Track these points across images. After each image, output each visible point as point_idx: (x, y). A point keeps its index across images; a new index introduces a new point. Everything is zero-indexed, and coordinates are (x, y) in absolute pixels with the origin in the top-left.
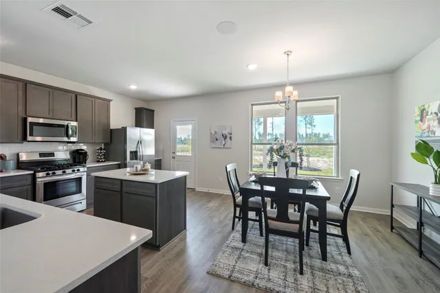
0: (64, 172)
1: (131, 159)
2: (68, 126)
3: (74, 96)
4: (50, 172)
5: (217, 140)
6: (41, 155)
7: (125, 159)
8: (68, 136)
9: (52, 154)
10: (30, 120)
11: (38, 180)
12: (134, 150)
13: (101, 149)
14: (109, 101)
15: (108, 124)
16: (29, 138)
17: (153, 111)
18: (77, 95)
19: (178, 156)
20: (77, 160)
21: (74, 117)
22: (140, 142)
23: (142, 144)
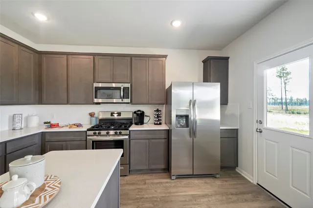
0: (108, 133)
3: (129, 59)
4: (97, 132)
8: (121, 98)
10: (95, 85)
11: (88, 137)
13: (158, 110)
15: (164, 84)
16: (95, 100)
18: (132, 57)
19: (267, 129)
21: (128, 80)
23: (196, 106)
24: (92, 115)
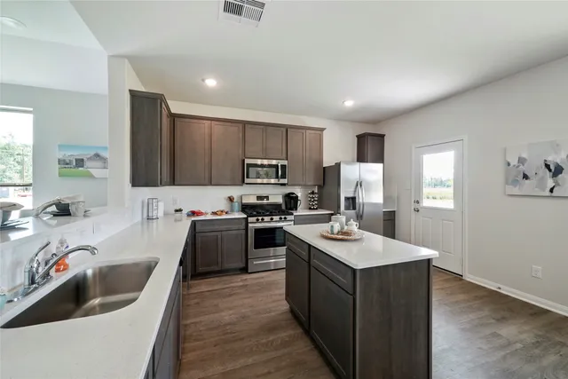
0: (272, 219)
1: (347, 208)
2: (277, 166)
3: (284, 130)
4: (260, 218)
5: (526, 177)
6: (259, 198)
7: (339, 207)
8: (277, 177)
9: (267, 198)
10: (247, 161)
11: (250, 225)
12: (351, 195)
13: (313, 193)
14: (322, 130)
15: (321, 161)
16: (247, 180)
17: (383, 136)
18: (287, 128)
19: (425, 208)
20: (289, 206)
21: (284, 156)
22: (359, 184)
23: (363, 187)
24: (231, 199)
